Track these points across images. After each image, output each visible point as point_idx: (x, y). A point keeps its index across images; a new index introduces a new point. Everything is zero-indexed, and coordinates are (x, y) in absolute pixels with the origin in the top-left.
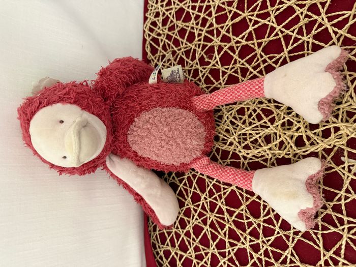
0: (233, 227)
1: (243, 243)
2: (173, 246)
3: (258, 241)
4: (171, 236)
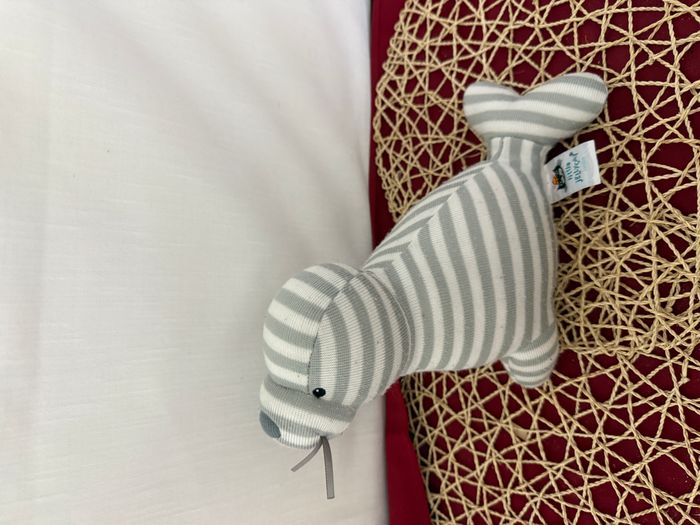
0: (554, 402)
1: (563, 430)
2: (439, 394)
3: (591, 436)
4: (439, 379)
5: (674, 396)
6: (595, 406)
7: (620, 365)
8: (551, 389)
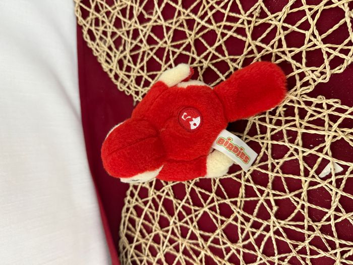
5: (274, 222)
6: (233, 247)
7: (236, 214)
8: (205, 246)
